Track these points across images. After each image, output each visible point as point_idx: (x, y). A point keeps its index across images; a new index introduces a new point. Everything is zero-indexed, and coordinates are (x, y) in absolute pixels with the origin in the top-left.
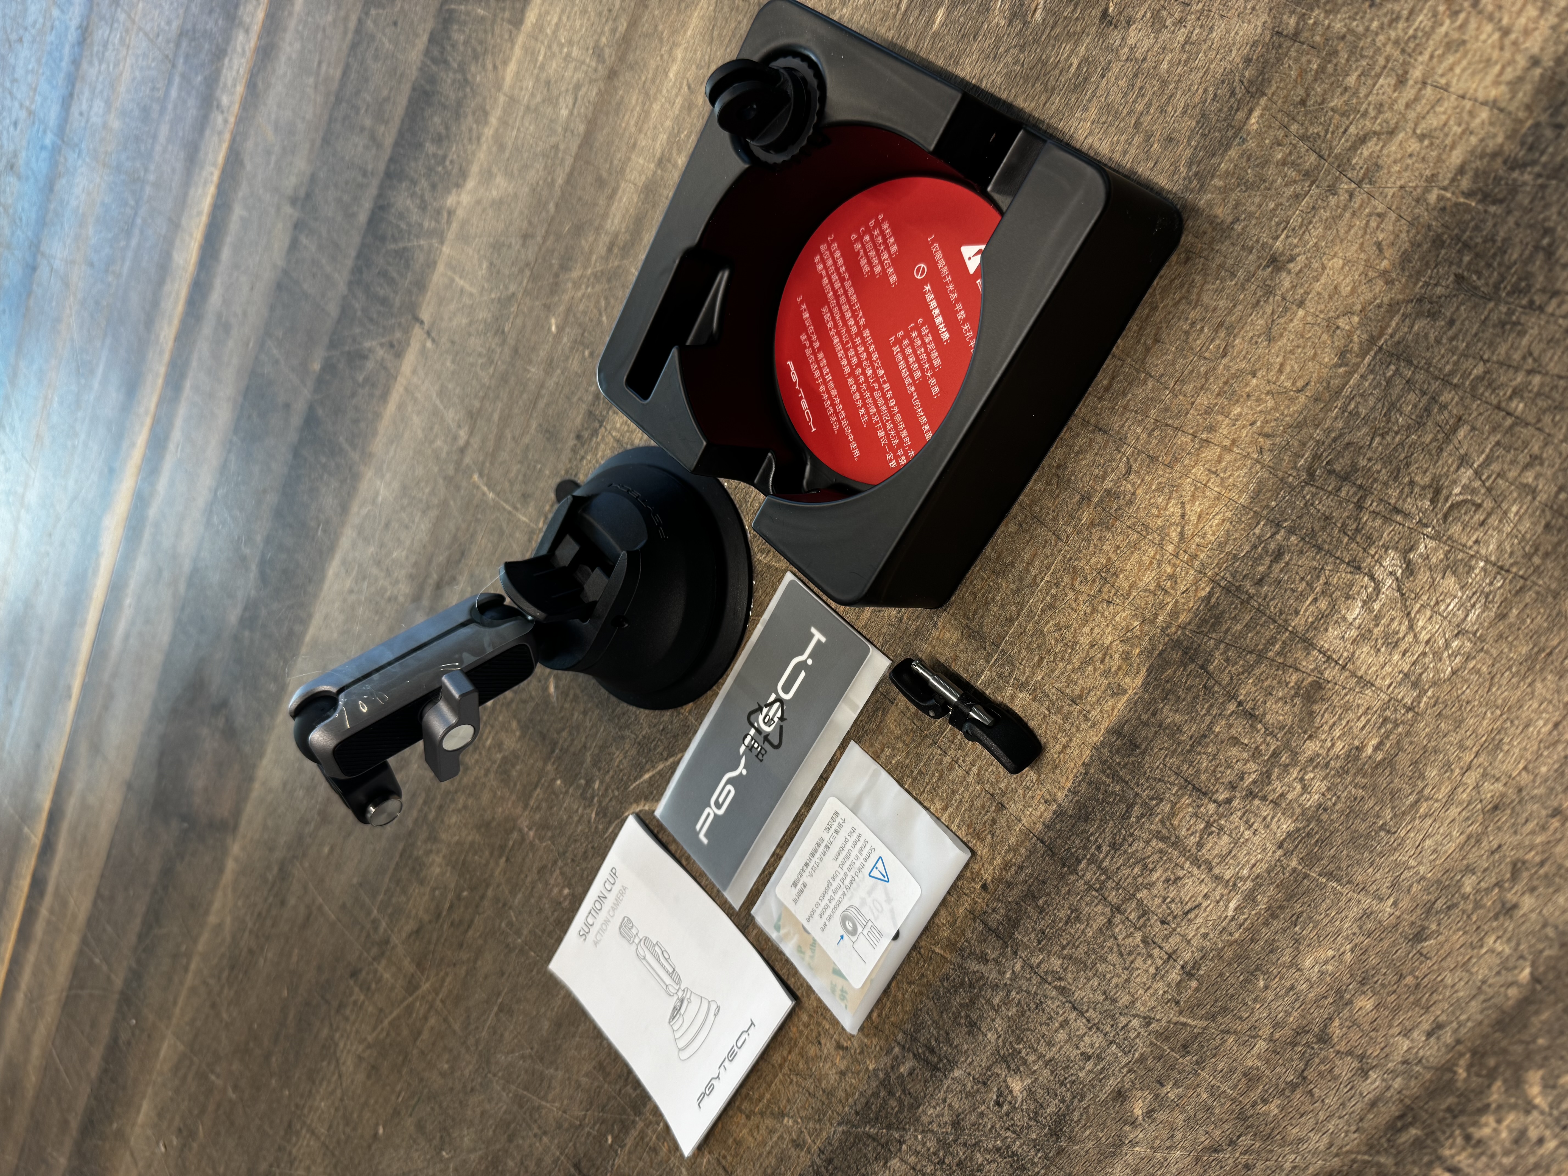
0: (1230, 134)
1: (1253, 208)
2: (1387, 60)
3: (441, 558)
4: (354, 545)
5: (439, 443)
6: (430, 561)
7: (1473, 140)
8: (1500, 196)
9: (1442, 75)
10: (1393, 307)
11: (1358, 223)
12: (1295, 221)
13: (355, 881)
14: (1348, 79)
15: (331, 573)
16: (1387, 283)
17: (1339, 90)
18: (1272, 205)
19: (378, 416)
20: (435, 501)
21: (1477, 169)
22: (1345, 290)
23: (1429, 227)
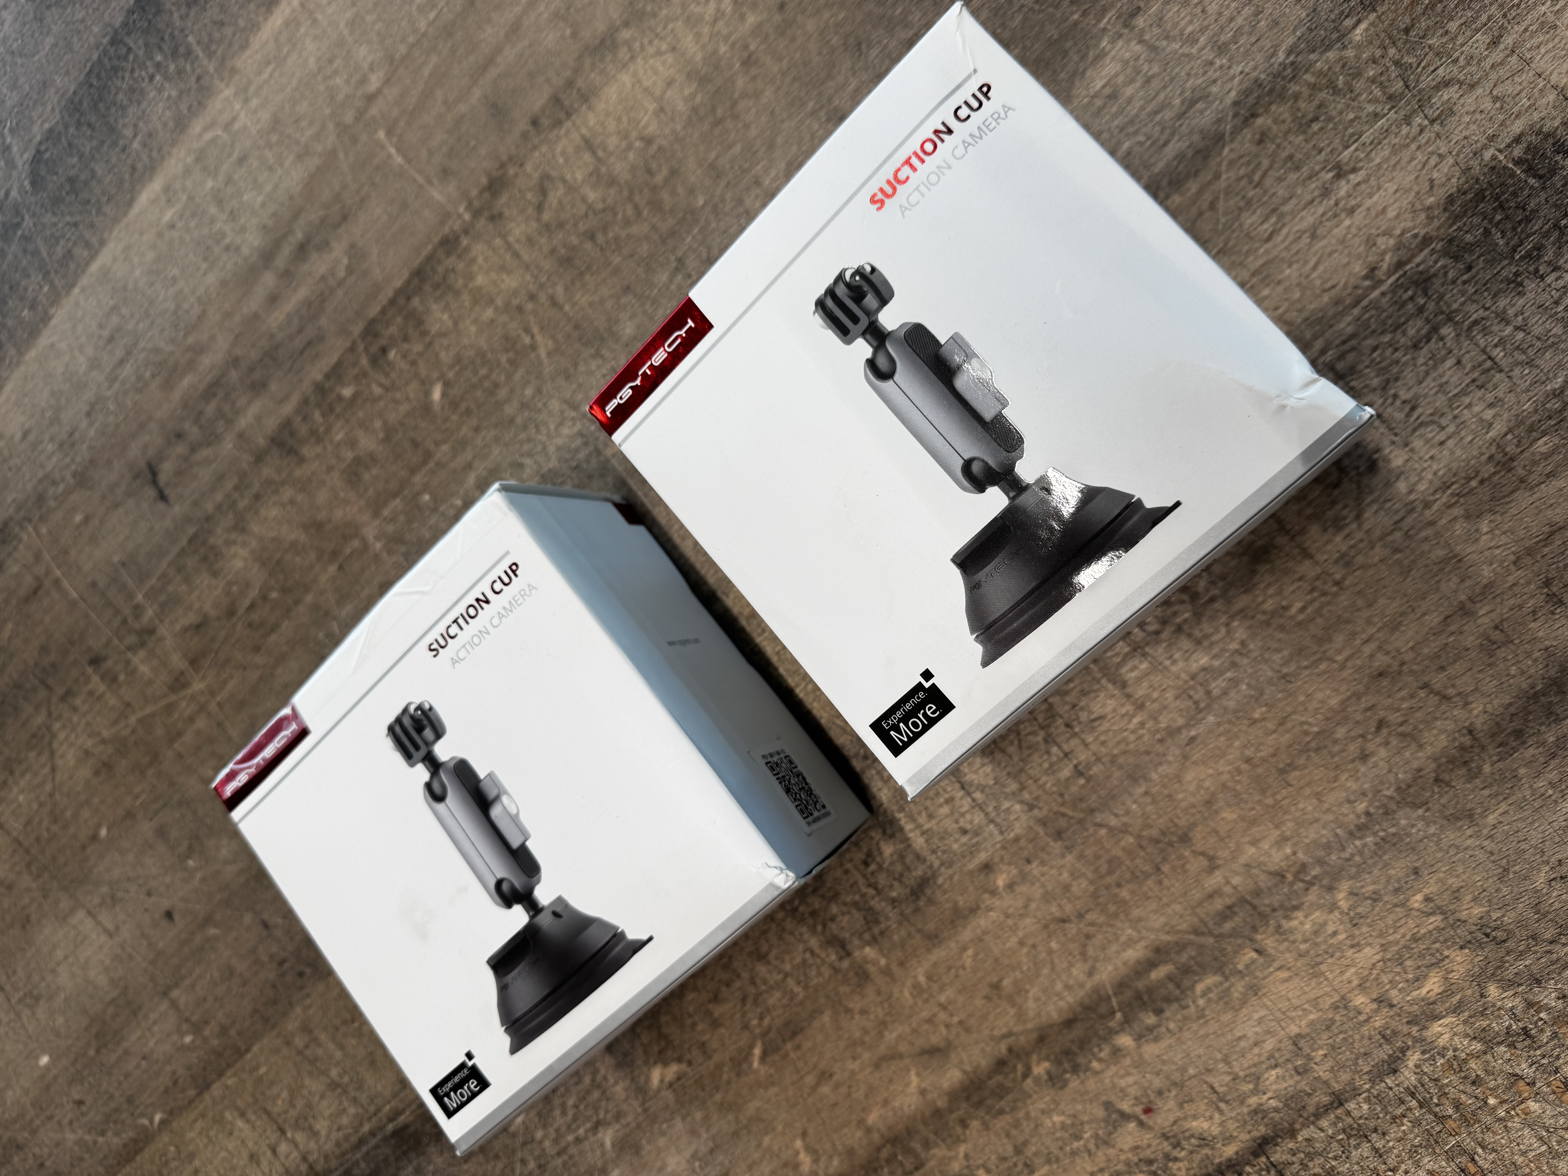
0: (1334, 36)
1: (1334, 113)
2: (1489, 19)
3: (313, 216)
4: (187, 172)
5: (338, 81)
6: (296, 216)
7: (1536, 116)
8: (1541, 172)
9: (1529, 50)
10: (1426, 240)
11: (1421, 157)
12: (1366, 138)
13: (116, 559)
14: (1451, 23)
15: (144, 198)
16: (1428, 217)
17: (1441, 31)
18: (1351, 116)
19: (255, 27)
20: (319, 148)
21: (1530, 143)
22: (1391, 213)
23: (1478, 179)
